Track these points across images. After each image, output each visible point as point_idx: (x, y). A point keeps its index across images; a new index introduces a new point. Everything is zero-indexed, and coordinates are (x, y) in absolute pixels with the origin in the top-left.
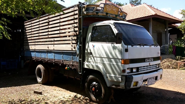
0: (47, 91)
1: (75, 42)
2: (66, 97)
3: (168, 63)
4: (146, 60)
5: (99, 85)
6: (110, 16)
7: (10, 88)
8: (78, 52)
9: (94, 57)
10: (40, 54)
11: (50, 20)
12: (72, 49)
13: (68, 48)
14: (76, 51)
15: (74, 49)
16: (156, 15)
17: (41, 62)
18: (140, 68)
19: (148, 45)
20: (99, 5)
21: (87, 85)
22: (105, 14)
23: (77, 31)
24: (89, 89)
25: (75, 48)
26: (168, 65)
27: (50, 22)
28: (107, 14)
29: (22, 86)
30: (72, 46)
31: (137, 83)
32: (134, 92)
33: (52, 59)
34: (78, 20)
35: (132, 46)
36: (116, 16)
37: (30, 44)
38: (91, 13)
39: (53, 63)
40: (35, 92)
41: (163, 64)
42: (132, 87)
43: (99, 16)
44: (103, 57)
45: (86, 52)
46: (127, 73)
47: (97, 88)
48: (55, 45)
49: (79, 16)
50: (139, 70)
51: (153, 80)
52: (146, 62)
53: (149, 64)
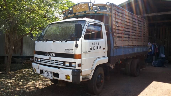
18: (41, 59)
20: (69, 9)
35: (38, 42)
36: (85, 12)
43: (70, 18)
51: (49, 74)
52: (46, 55)
53: (50, 58)
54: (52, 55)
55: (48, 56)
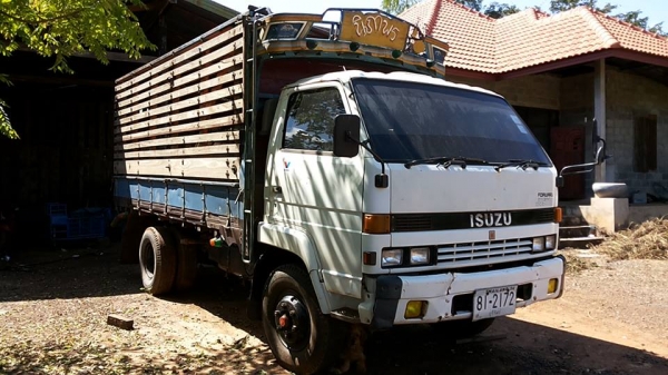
0: (155, 321)
1: (238, 151)
2: (204, 344)
3: (655, 236)
4: (475, 221)
5: (302, 306)
6: (370, 54)
7: (46, 301)
8: (242, 187)
9: (286, 204)
10: (150, 190)
11: (177, 71)
12: (228, 175)
13: (216, 169)
14: (238, 181)
15: (232, 177)
16: (617, 48)
17: (151, 219)
18: (440, 251)
19: (486, 164)
20: (322, 16)
21: (268, 306)
22: (346, 48)
23: (240, 110)
24: (273, 320)
25: (235, 171)
26: (658, 242)
27: (175, 78)
28: (354, 46)
29: (88, 299)
30: (228, 163)
31: (424, 304)
32: (458, 342)
33: (178, 209)
34: (242, 70)
35: (408, 166)
36: (396, 53)
37: (127, 155)
38: (286, 45)
39: (181, 222)
40: (111, 321)
41: (640, 239)
42: (400, 318)
43: (322, 56)
44: (305, 203)
45: (266, 185)
46: (383, 267)
47: (294, 315)
48: (186, 160)
49: (246, 58)
50: (439, 258)
51: (504, 296)
52: (475, 227)
53: (492, 235)
54: (502, 221)
55: (485, 226)
